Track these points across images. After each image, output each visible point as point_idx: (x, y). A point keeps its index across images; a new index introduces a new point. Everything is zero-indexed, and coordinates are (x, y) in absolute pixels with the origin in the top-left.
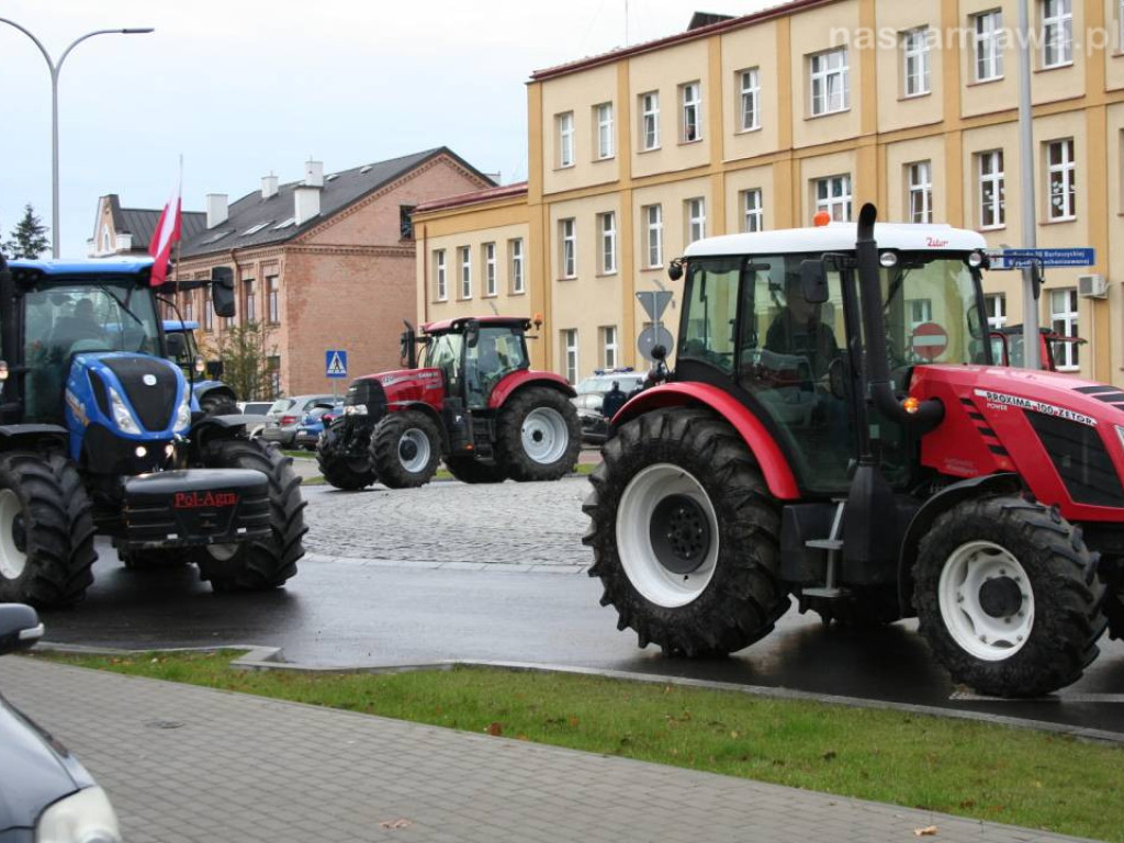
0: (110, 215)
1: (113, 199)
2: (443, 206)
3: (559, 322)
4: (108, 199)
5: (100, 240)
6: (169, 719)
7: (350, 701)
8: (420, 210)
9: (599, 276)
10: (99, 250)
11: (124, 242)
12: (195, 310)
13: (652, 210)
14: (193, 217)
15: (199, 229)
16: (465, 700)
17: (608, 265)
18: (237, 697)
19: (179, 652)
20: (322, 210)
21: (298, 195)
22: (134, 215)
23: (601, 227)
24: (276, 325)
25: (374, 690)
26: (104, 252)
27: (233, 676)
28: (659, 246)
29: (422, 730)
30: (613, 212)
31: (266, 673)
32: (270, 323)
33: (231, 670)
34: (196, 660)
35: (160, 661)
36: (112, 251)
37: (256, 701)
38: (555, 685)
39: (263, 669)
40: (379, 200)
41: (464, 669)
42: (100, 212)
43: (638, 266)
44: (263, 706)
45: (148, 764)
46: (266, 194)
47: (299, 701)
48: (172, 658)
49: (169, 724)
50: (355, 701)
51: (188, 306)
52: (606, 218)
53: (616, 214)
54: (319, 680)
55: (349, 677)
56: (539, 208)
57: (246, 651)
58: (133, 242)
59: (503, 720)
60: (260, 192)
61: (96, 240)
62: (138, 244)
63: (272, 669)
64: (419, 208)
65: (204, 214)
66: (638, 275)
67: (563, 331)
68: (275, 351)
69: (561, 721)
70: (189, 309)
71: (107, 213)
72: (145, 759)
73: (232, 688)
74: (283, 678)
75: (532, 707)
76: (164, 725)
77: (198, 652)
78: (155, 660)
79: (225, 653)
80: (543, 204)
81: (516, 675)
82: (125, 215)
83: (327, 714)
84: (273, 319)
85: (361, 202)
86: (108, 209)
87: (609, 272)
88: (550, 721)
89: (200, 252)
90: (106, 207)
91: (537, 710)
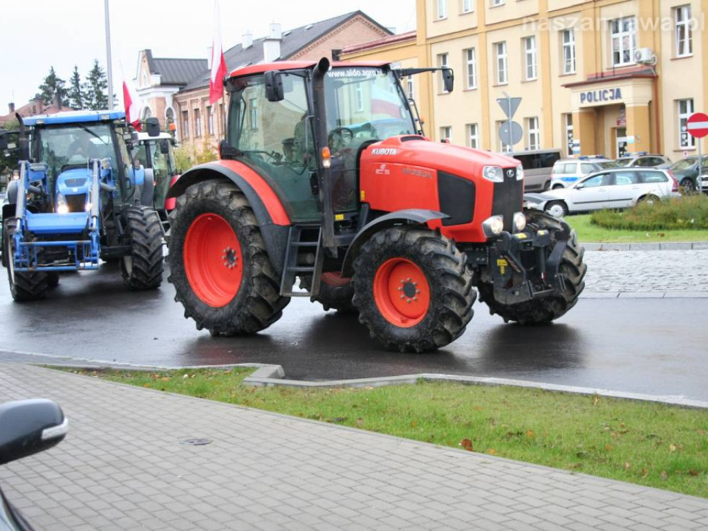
0: (146, 63)
1: (148, 53)
2: (360, 49)
3: (439, 122)
4: (145, 53)
5: (140, 77)
6: (200, 436)
7: (341, 415)
8: (346, 52)
9: (465, 91)
10: (140, 85)
11: (156, 79)
12: (202, 122)
13: (500, 46)
14: (199, 62)
15: (203, 70)
16: (435, 414)
17: (471, 83)
18: (252, 413)
19: (204, 369)
20: (281, 55)
21: (266, 45)
22: (162, 62)
23: (465, 59)
24: (256, 130)
25: (359, 404)
26: (143, 87)
27: (247, 391)
28: (505, 70)
29: (408, 445)
30: (473, 48)
31: (272, 389)
32: (252, 129)
33: (245, 387)
34: (216, 376)
35: (190, 376)
36: (149, 86)
37: (266, 417)
38: (502, 397)
39: (269, 385)
40: (319, 46)
41: (425, 383)
42: (140, 62)
43: (491, 83)
44: (274, 421)
45: (184, 485)
46: (245, 46)
47: (301, 415)
48: (199, 374)
49: (200, 440)
50: (346, 415)
51: (198, 119)
52: (469, 52)
53: (476, 49)
54: (314, 395)
55: (337, 391)
56: (424, 47)
57: (255, 369)
58: (161, 78)
59: (470, 435)
60: (241, 45)
61: (138, 79)
62: (165, 81)
63: (277, 385)
64: (343, 50)
65: (206, 60)
66: (491, 90)
67: (442, 128)
68: (256, 147)
69: (519, 434)
70: (198, 122)
71: (145, 61)
72: (182, 479)
73: (247, 403)
74: (286, 393)
75: (492, 420)
76: (196, 442)
77: (219, 368)
78: (186, 376)
79: (238, 370)
80: (426, 45)
81: (468, 388)
82: (156, 62)
83: (325, 429)
84: (254, 126)
85: (307, 49)
86: (145, 59)
87: (472, 88)
88: (510, 434)
89: (205, 85)
90: (144, 57)
91: (496, 422)
